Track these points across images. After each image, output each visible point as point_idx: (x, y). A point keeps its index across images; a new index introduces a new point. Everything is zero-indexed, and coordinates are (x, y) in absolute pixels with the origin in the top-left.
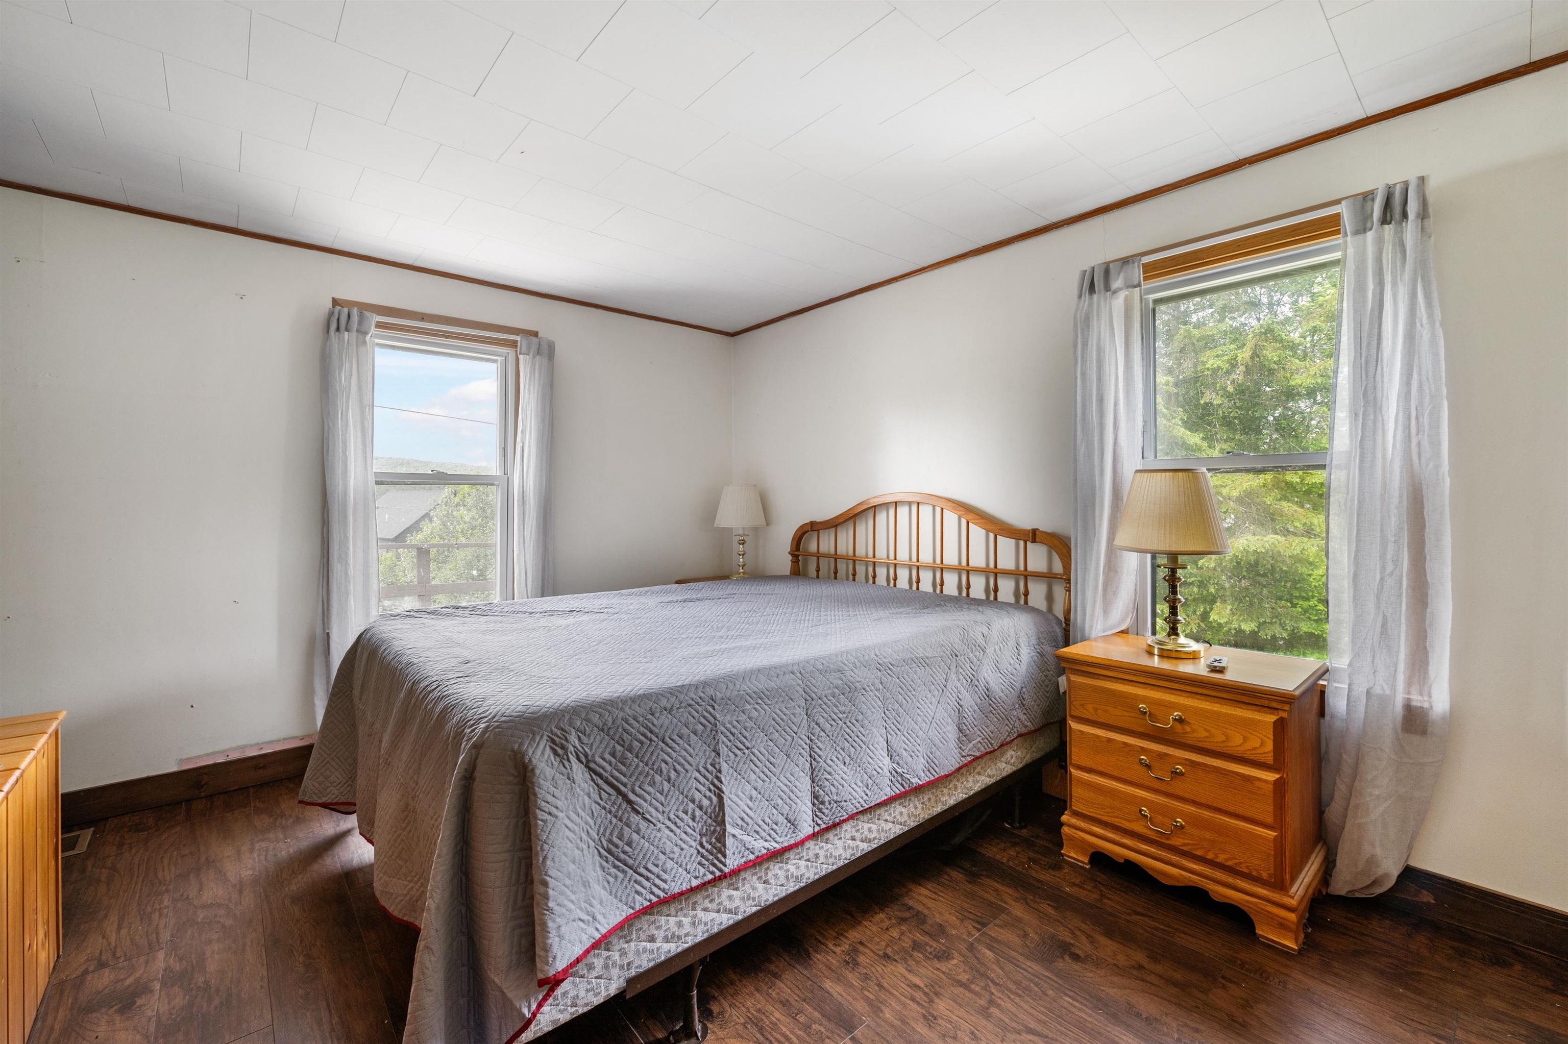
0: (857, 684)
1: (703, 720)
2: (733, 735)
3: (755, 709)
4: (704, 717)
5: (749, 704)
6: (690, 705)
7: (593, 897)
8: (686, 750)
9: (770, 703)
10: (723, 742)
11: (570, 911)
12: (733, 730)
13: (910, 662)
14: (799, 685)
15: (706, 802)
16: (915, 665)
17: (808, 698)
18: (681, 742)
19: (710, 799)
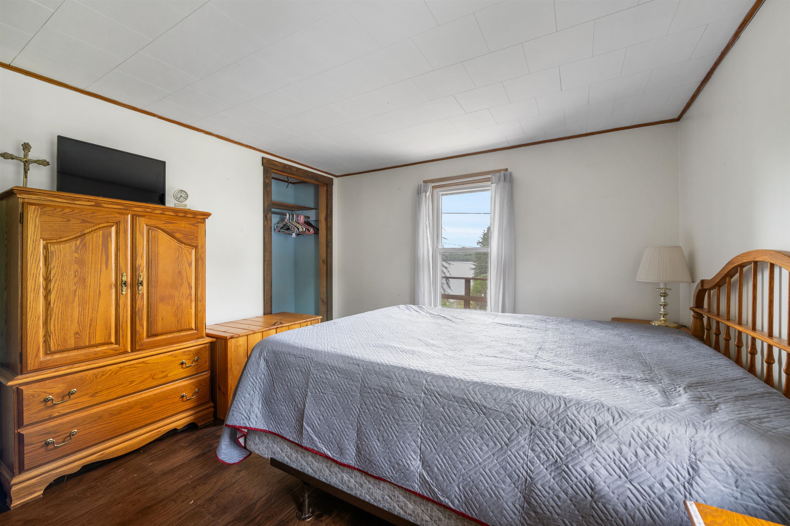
0: (399, 393)
1: (305, 367)
2: (316, 382)
3: (330, 374)
4: (307, 367)
5: (328, 371)
6: (303, 358)
7: (253, 412)
8: (296, 377)
9: (339, 375)
10: (311, 383)
11: (240, 409)
12: (317, 379)
13: (460, 401)
14: (359, 374)
15: (299, 406)
16: (466, 406)
17: (363, 385)
18: (295, 373)
19: (301, 406)
